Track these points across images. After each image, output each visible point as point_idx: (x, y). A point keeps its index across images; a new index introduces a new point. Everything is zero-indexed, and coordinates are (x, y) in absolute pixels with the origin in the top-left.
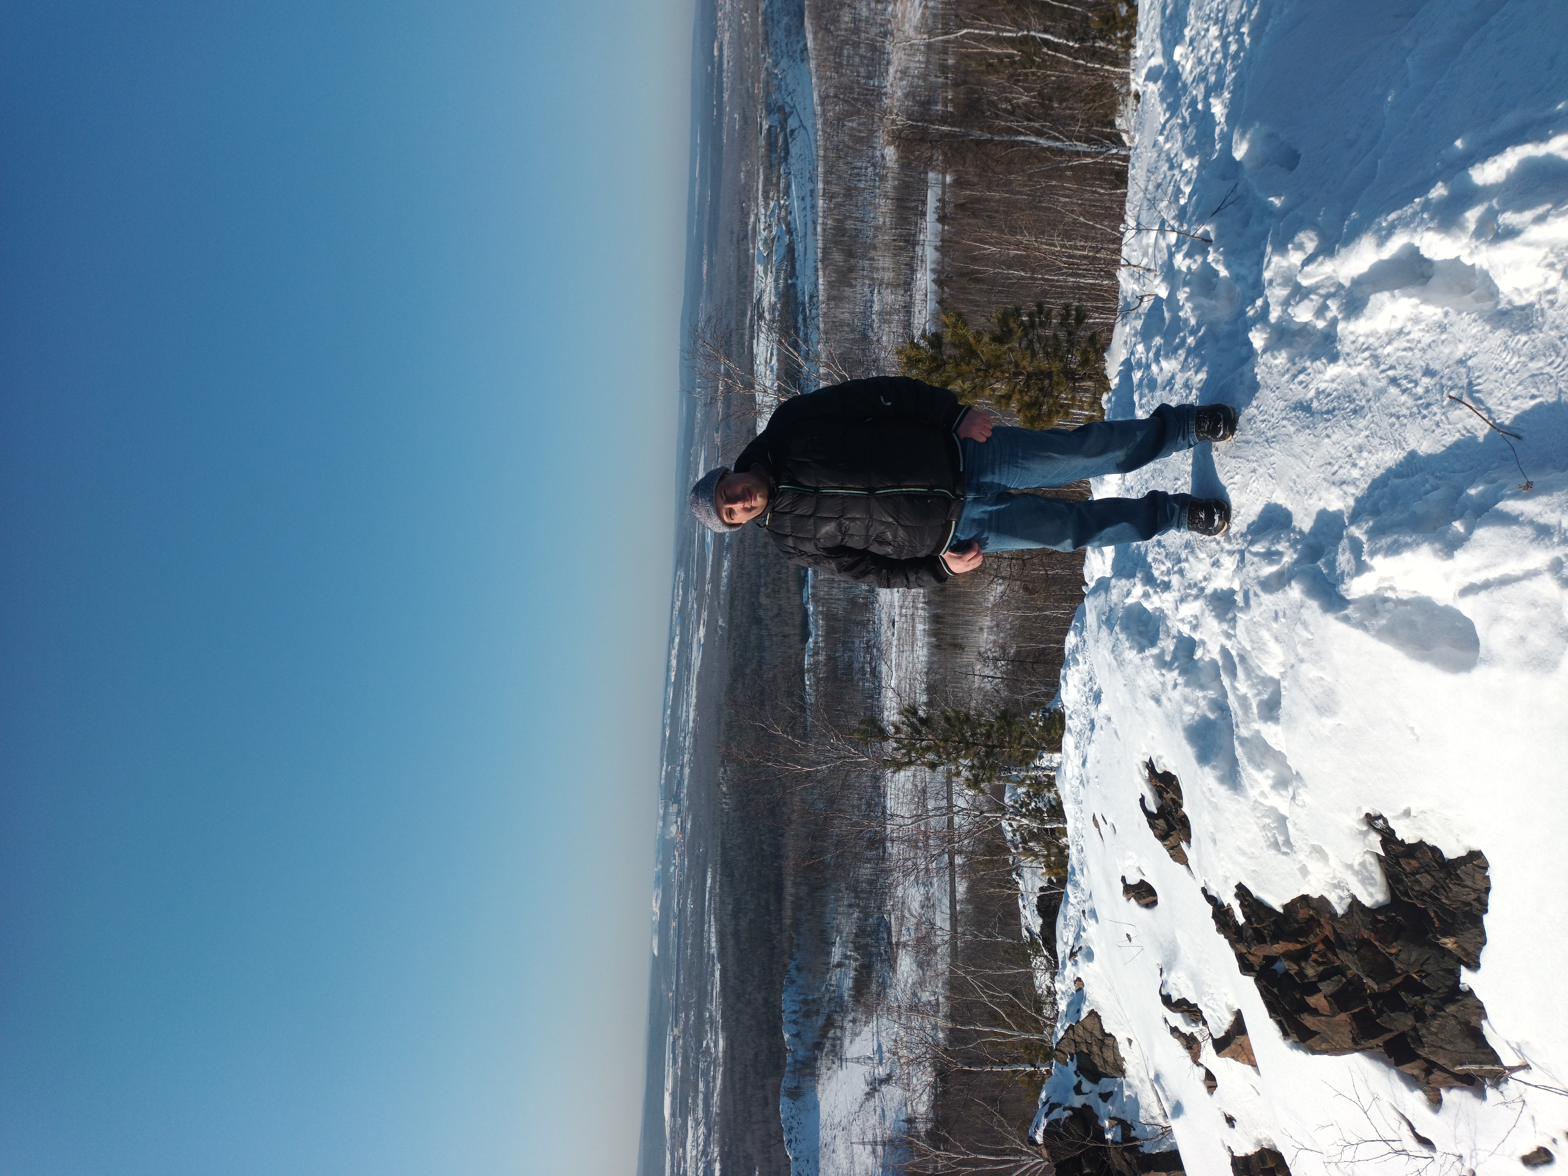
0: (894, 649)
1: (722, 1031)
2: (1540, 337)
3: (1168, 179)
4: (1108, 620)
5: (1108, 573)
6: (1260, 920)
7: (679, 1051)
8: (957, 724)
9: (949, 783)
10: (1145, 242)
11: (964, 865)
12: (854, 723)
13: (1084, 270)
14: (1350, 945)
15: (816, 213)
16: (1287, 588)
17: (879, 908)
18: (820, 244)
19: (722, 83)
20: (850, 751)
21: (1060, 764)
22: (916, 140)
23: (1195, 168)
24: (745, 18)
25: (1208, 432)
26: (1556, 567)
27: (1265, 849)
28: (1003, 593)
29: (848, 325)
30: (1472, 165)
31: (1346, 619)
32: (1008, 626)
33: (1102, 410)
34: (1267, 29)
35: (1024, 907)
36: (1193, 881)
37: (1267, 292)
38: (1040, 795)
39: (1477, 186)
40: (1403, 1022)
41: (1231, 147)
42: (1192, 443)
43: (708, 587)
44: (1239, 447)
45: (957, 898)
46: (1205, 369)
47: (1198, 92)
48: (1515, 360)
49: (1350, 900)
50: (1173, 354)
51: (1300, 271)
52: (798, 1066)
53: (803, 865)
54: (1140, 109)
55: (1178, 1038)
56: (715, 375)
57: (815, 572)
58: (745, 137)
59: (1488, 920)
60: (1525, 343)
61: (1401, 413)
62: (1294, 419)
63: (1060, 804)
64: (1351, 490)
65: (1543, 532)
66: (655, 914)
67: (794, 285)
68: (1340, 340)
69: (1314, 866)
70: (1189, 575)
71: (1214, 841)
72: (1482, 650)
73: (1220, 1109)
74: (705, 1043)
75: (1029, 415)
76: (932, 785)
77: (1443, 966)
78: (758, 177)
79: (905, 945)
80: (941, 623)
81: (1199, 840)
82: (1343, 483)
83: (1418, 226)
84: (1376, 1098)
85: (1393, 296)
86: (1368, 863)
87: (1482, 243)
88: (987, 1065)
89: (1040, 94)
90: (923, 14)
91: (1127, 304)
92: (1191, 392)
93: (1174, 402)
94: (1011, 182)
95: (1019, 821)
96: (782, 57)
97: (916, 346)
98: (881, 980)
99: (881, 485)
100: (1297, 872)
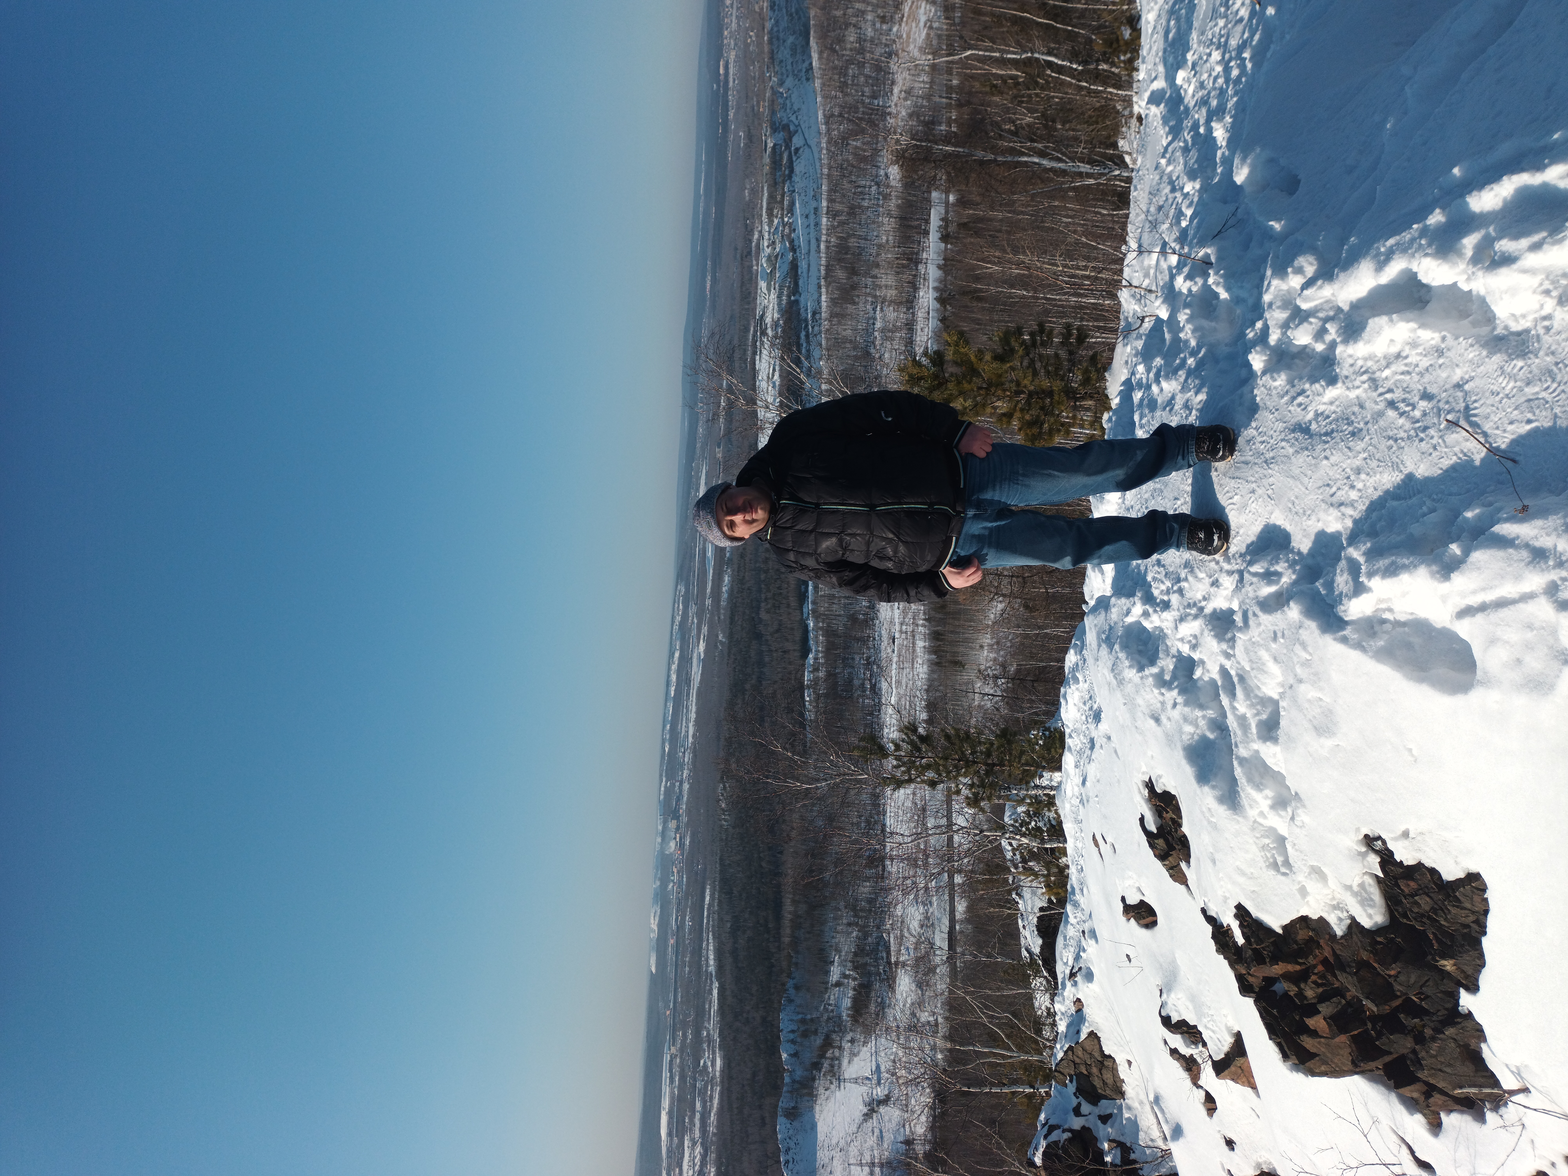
0: (894, 666)
1: (720, 1050)
2: (1536, 362)
3: (1170, 201)
4: (1108, 639)
5: (1108, 592)
6: (1260, 941)
7: (676, 1070)
8: (957, 742)
9: (949, 802)
10: (1146, 263)
11: (963, 884)
12: (854, 740)
13: (1085, 290)
14: (1350, 967)
15: (820, 230)
16: (1286, 608)
17: (878, 927)
18: (823, 261)
19: (727, 101)
20: (849, 768)
21: (1060, 783)
22: (919, 160)
23: (1196, 191)
24: (751, 37)
25: (1207, 452)
26: (1552, 590)
27: (1264, 870)
28: (1003, 611)
29: (851, 341)
30: (1470, 192)
31: (1344, 640)
32: (1009, 644)
33: (1103, 429)
34: (1269, 55)
35: (1024, 927)
36: (1193, 902)
37: (1267, 315)
38: (1040, 814)
39: (1474, 213)
40: (1403, 1045)
41: (1232, 171)
42: (1192, 463)
43: (708, 602)
44: (1238, 468)
45: (957, 918)
46: (1205, 390)
47: (1201, 116)
48: (1511, 384)
49: (1349, 921)
50: (1173, 374)
51: (1299, 295)
52: (796, 1086)
53: (802, 883)
54: (1143, 132)
55: (1177, 1060)
56: (717, 391)
57: (816, 588)
58: (750, 155)
59: (1486, 943)
60: (1522, 368)
61: (1398, 436)
62: (1293, 441)
63: (1060, 823)
64: (1349, 511)
65: (1539, 555)
66: (653, 931)
67: (797, 302)
68: (1339, 363)
69: (1313, 886)
70: (1188, 595)
71: (1214, 862)
72: (1479, 672)
73: (1219, 1131)
74: (702, 1062)
75: (1030, 434)
76: (931, 803)
77: (1442, 988)
78: (763, 195)
79: (904, 965)
80: (942, 640)
81: (1198, 860)
82: (1341, 504)
83: (1416, 252)
84: (1376, 1121)
85: (1391, 321)
86: (1366, 884)
87: (1479, 269)
88: (986, 1086)
89: (1044, 115)
90: (928, 35)
91: (1129, 324)
92: (1191, 413)
93: (1174, 422)
94: (1014, 202)
95: (1019, 840)
96: (787, 76)
97: (918, 364)
98: (879, 1000)
99: (883, 502)
100: (1296, 893)
